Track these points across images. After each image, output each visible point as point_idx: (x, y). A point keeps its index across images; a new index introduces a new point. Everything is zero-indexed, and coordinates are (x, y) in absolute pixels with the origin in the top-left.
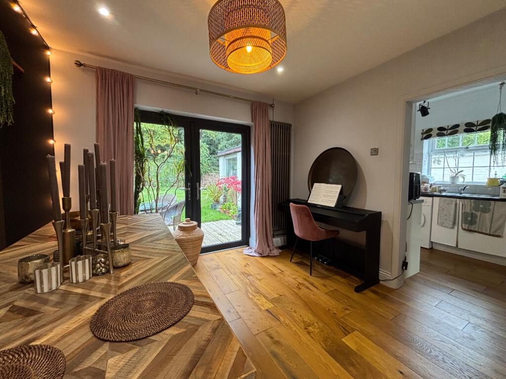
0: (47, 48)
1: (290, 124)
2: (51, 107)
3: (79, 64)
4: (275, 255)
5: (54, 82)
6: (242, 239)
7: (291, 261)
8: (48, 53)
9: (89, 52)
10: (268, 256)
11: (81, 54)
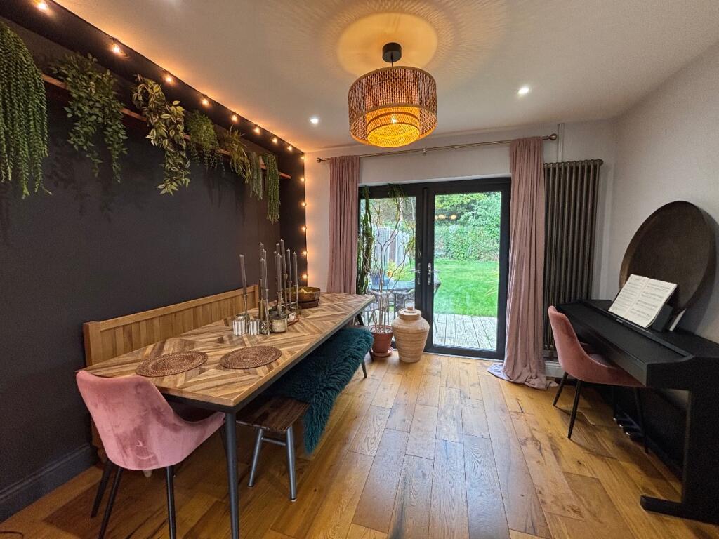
0: (303, 154)
1: (601, 160)
2: (304, 200)
3: (320, 160)
4: (535, 386)
5: (306, 180)
6: (497, 350)
7: (554, 405)
8: (303, 158)
9: (326, 147)
10: (522, 385)
11: (321, 150)
